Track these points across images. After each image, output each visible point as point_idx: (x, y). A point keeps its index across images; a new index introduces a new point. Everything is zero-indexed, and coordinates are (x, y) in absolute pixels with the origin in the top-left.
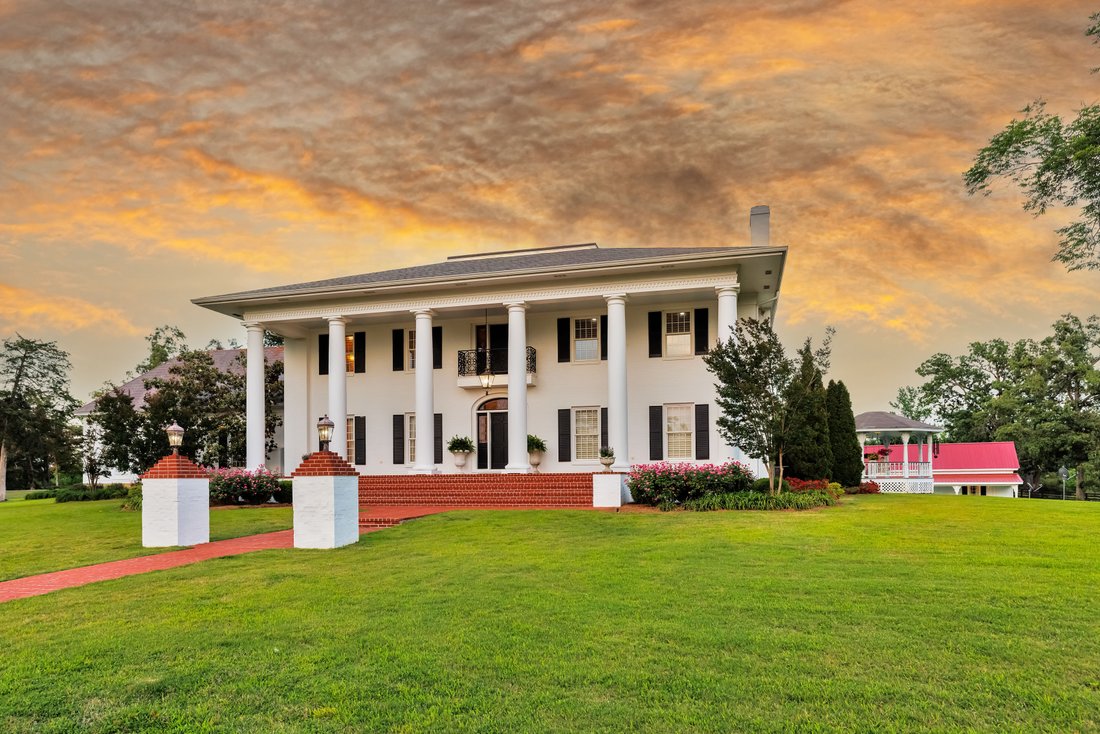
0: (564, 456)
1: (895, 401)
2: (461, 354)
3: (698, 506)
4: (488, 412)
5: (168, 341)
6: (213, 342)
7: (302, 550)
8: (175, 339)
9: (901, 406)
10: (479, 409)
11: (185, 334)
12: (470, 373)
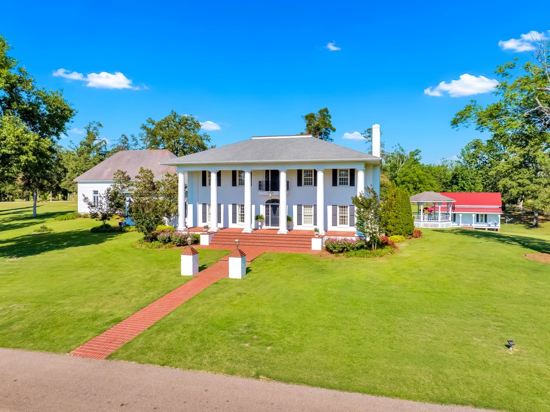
0: (300, 223)
1: (460, 155)
2: (260, 182)
3: (347, 256)
4: (270, 204)
5: (95, 128)
6: (123, 135)
7: (232, 279)
8: (98, 127)
9: (463, 158)
10: (266, 203)
11: (103, 125)
12: (263, 190)
